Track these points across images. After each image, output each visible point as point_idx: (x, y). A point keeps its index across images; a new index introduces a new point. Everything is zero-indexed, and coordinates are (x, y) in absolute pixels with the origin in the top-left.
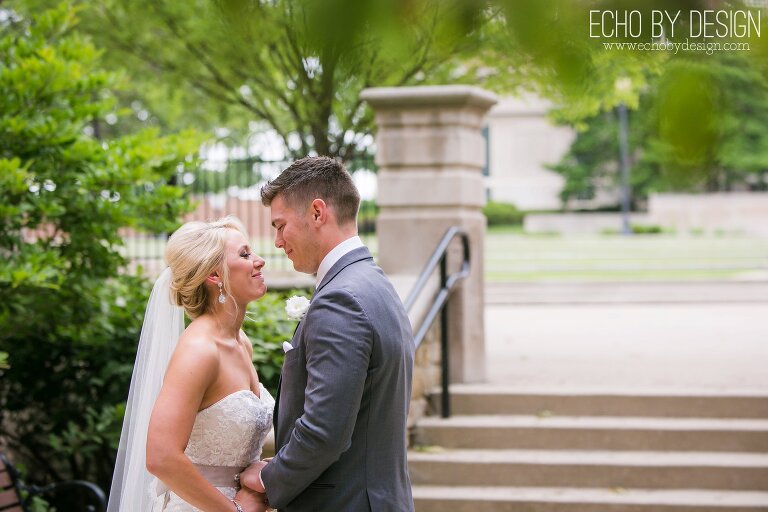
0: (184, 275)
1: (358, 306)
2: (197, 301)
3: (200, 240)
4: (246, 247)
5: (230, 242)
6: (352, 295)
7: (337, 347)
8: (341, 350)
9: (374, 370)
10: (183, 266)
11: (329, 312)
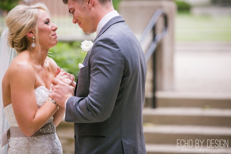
0: (15, 32)
1: (117, 45)
2: (22, 46)
3: (24, 14)
4: (48, 19)
5: (40, 16)
6: (114, 40)
7: (107, 67)
8: (108, 68)
9: (125, 78)
10: (15, 27)
11: (103, 48)
